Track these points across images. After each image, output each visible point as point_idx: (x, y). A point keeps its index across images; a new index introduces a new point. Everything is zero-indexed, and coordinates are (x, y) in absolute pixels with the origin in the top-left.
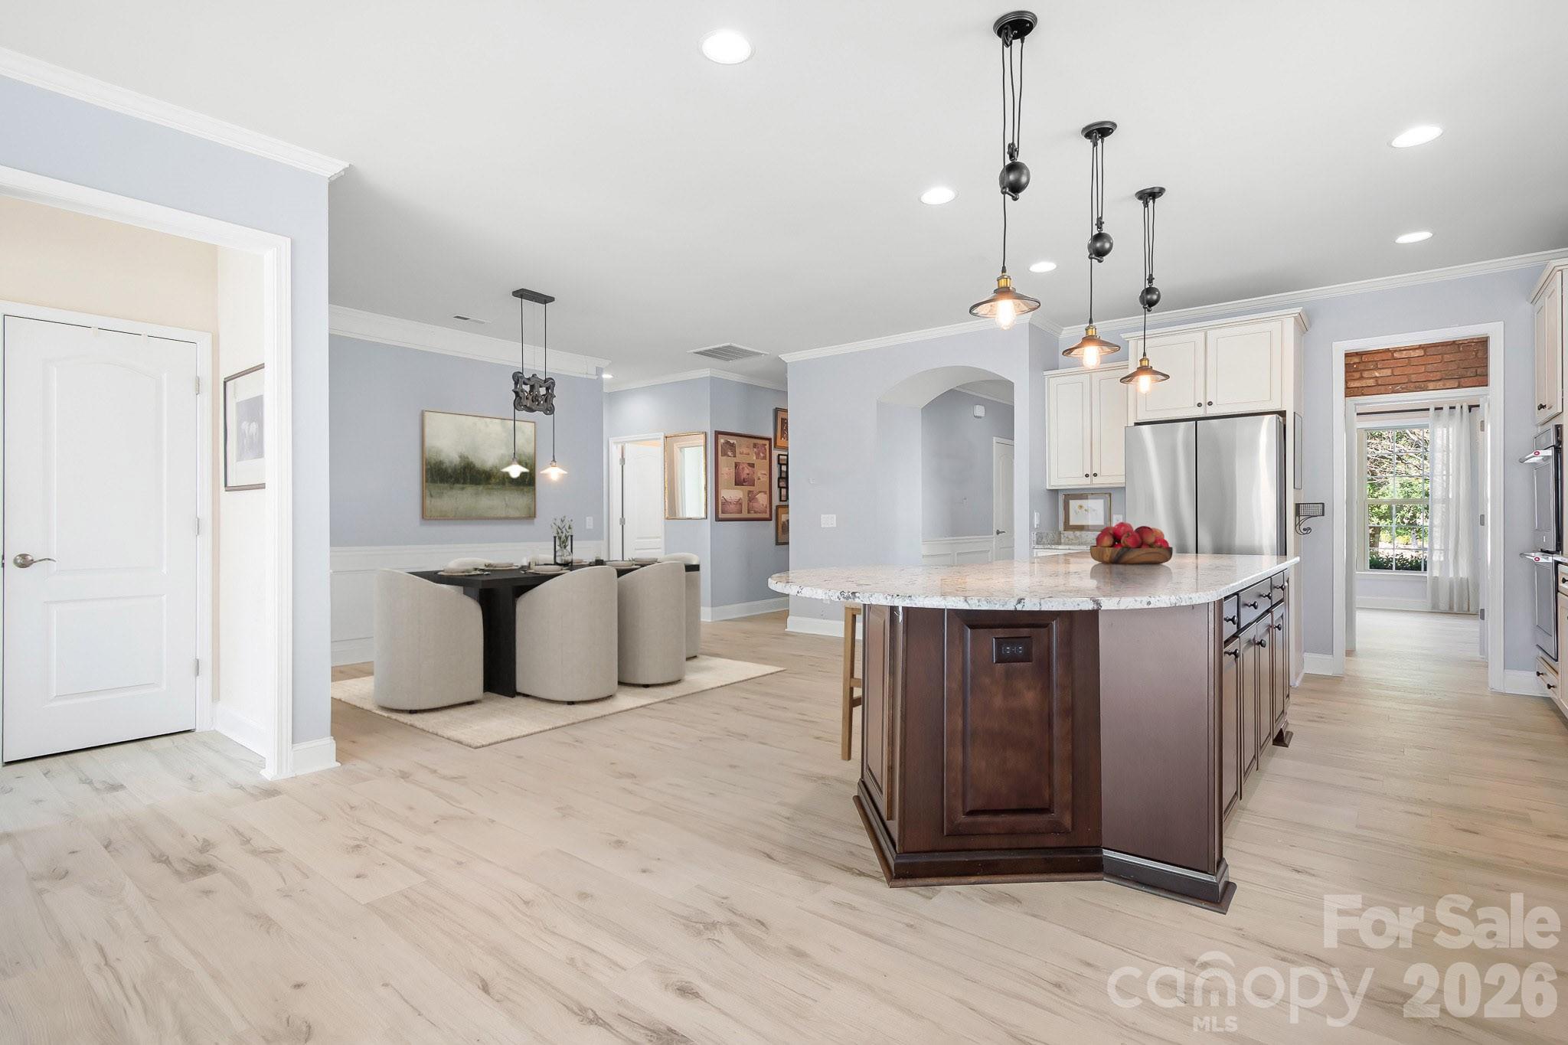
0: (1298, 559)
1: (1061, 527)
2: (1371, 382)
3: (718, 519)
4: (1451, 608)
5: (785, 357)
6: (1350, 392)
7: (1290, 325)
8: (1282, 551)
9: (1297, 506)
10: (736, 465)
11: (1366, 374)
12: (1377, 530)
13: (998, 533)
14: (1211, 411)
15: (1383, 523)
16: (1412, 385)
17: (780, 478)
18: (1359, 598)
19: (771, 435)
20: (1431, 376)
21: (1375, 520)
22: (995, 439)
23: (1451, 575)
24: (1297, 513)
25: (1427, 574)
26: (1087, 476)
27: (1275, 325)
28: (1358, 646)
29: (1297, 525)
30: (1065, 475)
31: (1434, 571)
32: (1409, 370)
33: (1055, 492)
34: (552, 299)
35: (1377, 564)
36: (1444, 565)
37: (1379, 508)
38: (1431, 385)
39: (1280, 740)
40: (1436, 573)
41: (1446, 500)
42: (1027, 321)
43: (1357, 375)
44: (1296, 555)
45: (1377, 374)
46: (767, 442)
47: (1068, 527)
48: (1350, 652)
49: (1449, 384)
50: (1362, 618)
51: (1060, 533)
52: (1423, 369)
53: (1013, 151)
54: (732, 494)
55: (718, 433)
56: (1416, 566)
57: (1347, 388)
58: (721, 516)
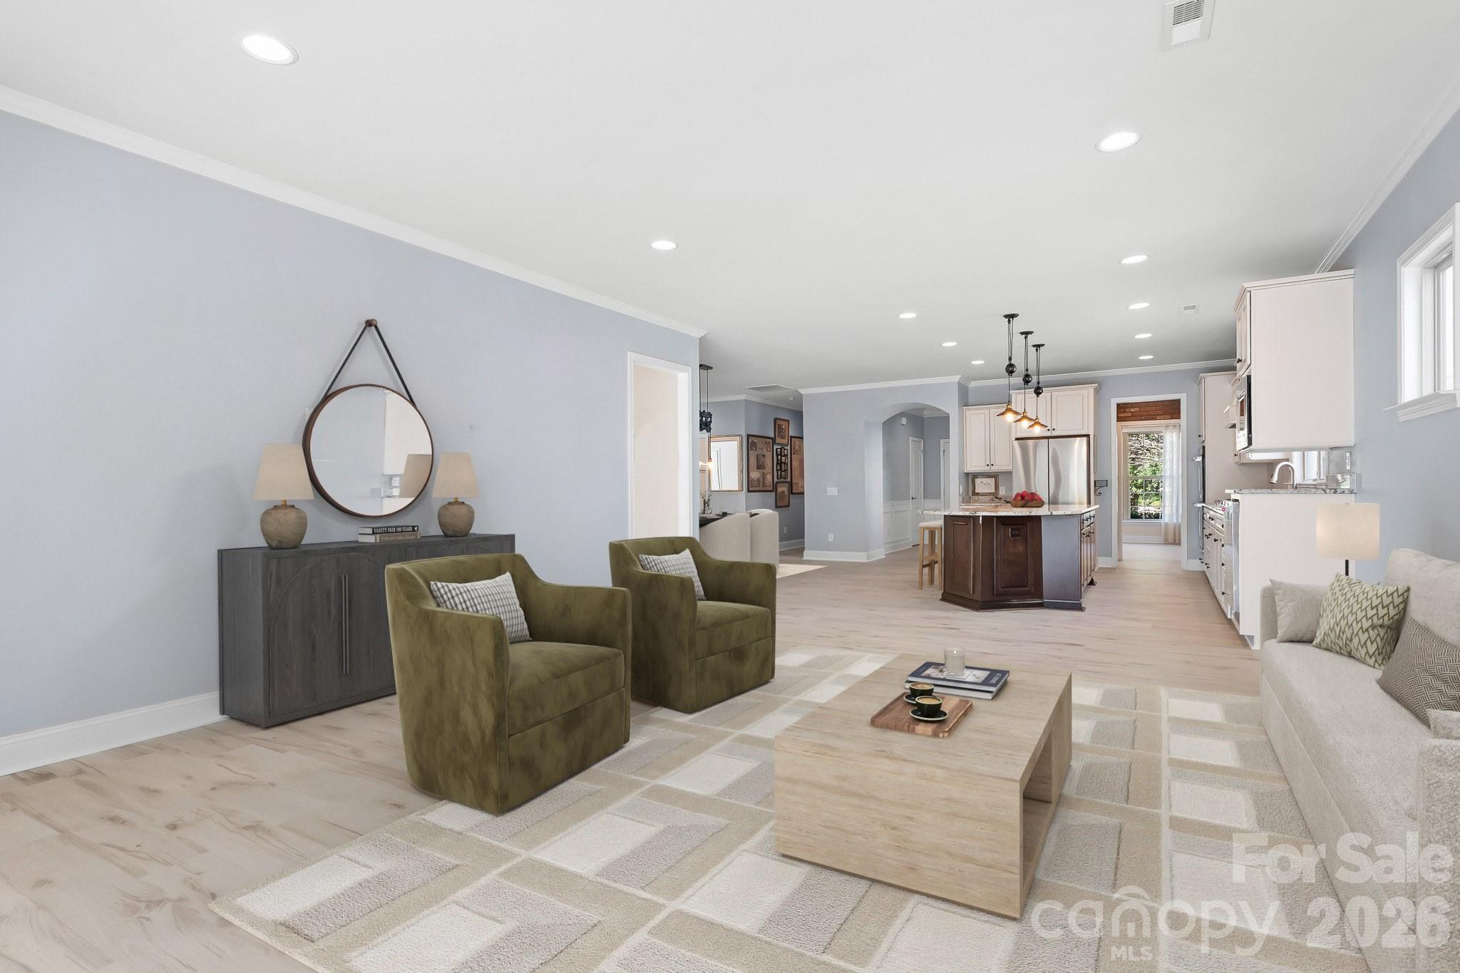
0: (1098, 506)
1: (970, 493)
2: (1129, 414)
3: (749, 491)
4: (1175, 541)
5: (802, 391)
6: (1119, 419)
7: (1092, 391)
8: (1089, 503)
9: (1095, 482)
10: (757, 455)
11: (1127, 410)
12: (1136, 496)
13: (913, 499)
14: (1054, 433)
15: (1140, 491)
16: (1149, 417)
17: (777, 463)
18: (1124, 537)
19: (773, 436)
20: (1159, 412)
21: (1134, 489)
22: (910, 438)
23: (1175, 521)
24: (1095, 486)
25: (1162, 521)
26: (988, 465)
27: (1085, 392)
28: (1123, 558)
29: (1095, 491)
30: (975, 465)
31: (1166, 519)
32: (1148, 409)
33: (966, 473)
34: (711, 368)
35: (1135, 516)
36: (1171, 515)
37: (1137, 481)
38: (1158, 417)
39: (1092, 583)
40: (1167, 521)
41: (1172, 477)
42: (957, 381)
43: (1123, 410)
44: (1095, 504)
45: (1132, 410)
46: (771, 441)
47: (974, 494)
48: (1120, 560)
49: (1167, 417)
50: (1125, 547)
51: (970, 497)
52: (1154, 408)
53: (1010, 359)
54: (755, 475)
55: (748, 436)
56: (1157, 516)
57: (1118, 417)
58: (751, 489)
